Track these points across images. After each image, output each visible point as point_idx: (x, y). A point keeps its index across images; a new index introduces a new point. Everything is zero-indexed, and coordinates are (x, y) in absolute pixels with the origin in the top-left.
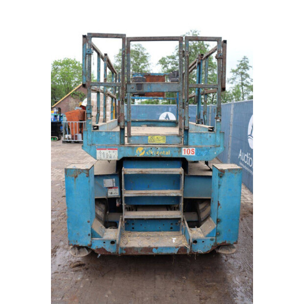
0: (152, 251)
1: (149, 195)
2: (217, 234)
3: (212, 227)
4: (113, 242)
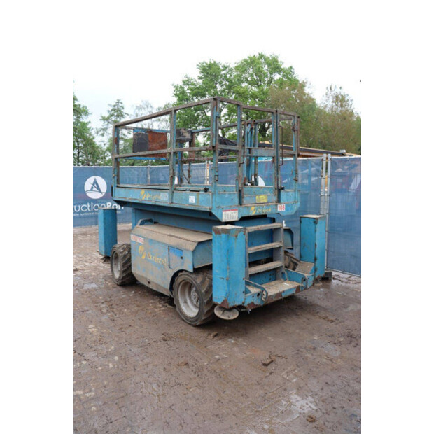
0: (281, 296)
1: (263, 249)
2: (315, 271)
3: (310, 266)
4: (258, 295)
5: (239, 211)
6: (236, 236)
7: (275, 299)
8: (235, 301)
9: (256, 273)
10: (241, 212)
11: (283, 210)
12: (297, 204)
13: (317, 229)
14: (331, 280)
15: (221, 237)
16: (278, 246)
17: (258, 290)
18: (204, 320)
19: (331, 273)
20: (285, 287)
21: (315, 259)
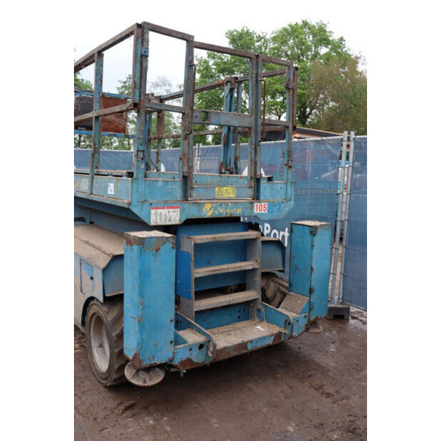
0: (246, 348)
1: (223, 271)
2: (310, 309)
3: (302, 302)
4: (201, 346)
5: (183, 210)
6: (157, 250)
7: (233, 354)
8: (153, 357)
9: (208, 310)
10: (186, 212)
11: (263, 212)
12: (289, 203)
13: (315, 244)
14: (348, 320)
15: (132, 250)
16: (250, 268)
18: (115, 380)
20: (257, 332)
21: (311, 291)
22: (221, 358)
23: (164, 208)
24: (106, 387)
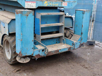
0: (59, 51)
1: (51, 26)
2: (81, 40)
3: (78, 37)
4: (43, 50)
6: (27, 16)
7: (54, 53)
8: (26, 53)
9: (46, 39)
10: (38, 4)
11: (66, 6)
12: (75, 3)
13: (84, 17)
14: (94, 45)
15: (18, 15)
16: (61, 25)
17: (43, 48)
18: (13, 62)
19: (95, 42)
20: (62, 47)
21: (82, 34)
22: (50, 55)
23: (30, 2)
24: (10, 64)
